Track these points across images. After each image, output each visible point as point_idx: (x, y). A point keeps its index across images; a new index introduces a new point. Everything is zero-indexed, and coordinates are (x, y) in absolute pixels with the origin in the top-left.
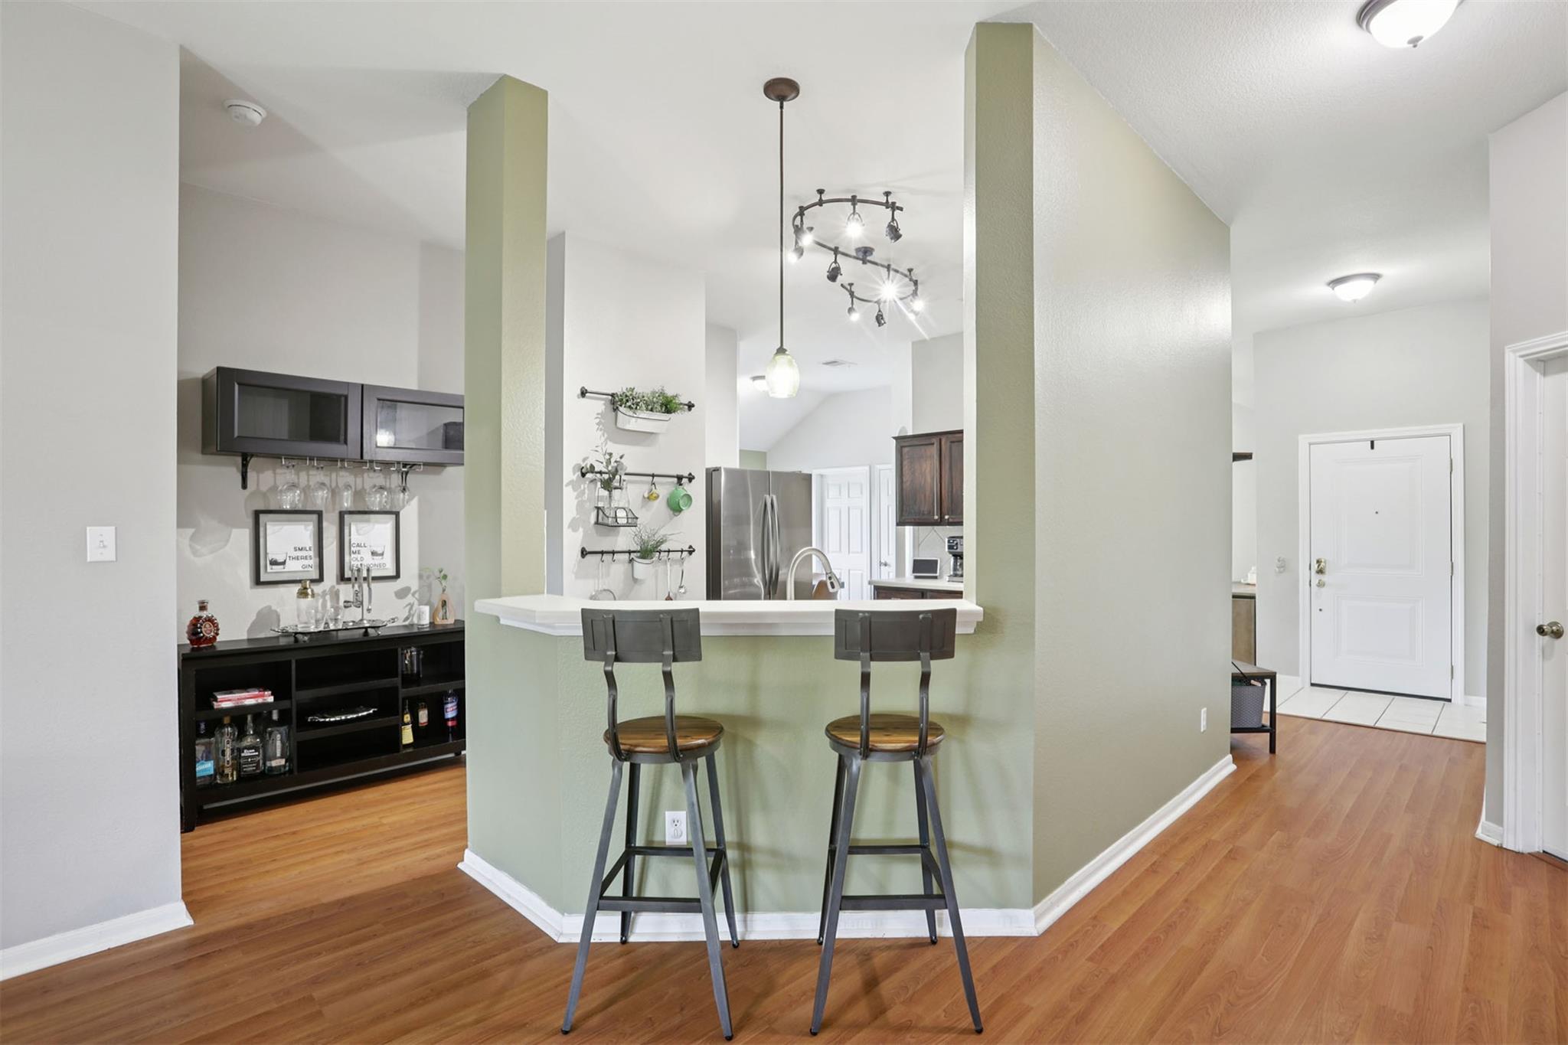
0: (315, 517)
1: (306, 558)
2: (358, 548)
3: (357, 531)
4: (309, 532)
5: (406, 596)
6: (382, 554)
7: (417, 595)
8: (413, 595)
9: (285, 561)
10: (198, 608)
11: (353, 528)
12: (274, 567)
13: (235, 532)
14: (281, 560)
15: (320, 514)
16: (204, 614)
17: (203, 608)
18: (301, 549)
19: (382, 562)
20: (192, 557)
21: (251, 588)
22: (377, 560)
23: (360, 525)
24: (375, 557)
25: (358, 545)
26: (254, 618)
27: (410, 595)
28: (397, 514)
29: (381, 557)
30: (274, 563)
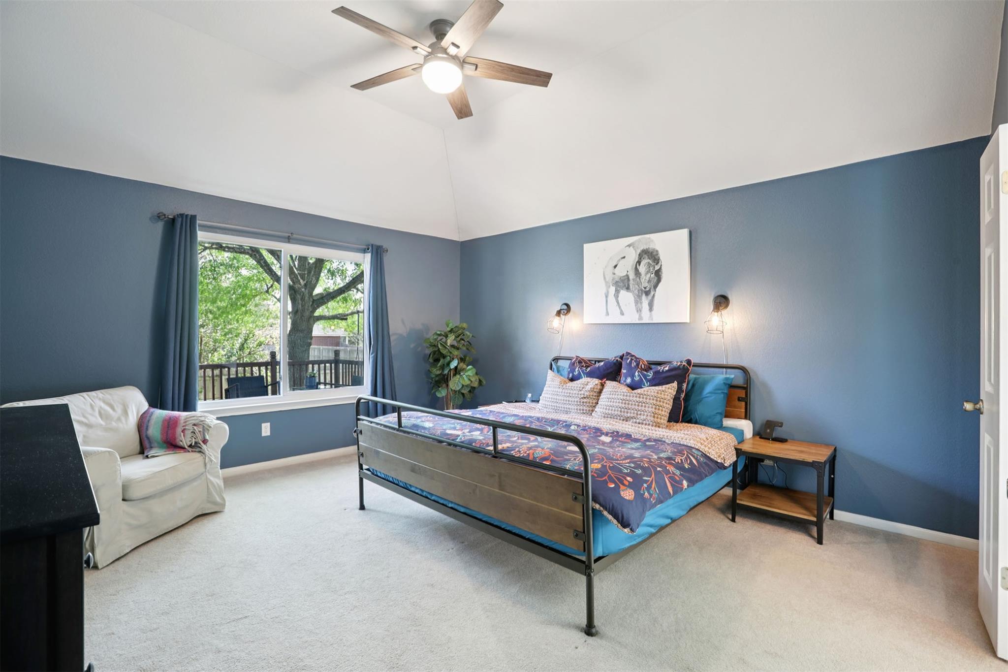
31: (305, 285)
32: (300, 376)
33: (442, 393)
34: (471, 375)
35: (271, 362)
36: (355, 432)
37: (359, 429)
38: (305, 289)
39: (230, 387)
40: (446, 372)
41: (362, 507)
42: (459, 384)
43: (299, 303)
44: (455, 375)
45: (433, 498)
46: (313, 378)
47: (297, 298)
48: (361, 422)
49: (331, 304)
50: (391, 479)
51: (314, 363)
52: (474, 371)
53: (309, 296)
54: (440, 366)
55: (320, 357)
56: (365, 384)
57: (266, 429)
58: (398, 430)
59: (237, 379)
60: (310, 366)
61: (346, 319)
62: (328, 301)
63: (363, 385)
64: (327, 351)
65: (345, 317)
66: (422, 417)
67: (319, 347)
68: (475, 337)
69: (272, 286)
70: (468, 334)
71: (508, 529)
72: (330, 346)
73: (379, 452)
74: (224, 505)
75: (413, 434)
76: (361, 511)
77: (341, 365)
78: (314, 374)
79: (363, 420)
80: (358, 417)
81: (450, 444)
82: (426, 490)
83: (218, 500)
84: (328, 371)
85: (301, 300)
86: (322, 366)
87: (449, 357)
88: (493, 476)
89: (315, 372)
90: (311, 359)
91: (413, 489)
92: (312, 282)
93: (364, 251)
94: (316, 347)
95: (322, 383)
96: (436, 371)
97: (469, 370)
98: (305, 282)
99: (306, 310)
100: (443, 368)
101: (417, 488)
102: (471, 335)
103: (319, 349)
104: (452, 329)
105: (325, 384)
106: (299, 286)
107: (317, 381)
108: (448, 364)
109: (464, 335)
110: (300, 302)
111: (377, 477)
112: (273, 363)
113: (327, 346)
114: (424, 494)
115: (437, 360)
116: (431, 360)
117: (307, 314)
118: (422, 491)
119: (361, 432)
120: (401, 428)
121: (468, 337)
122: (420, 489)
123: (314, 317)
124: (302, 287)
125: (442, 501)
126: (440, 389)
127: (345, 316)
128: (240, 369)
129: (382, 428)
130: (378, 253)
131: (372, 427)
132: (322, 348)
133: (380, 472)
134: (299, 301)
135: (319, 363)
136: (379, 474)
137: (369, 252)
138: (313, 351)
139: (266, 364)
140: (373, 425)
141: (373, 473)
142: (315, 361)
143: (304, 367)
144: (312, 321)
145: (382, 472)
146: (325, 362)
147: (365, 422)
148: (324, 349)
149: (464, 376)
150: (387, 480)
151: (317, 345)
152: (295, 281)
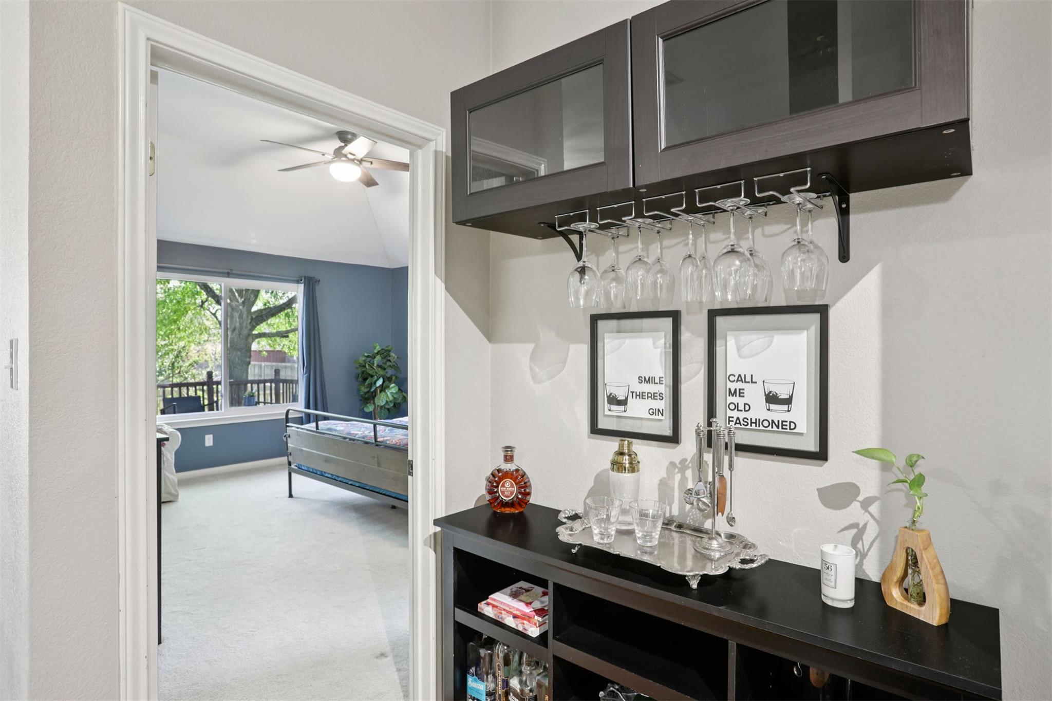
0: (668, 322)
1: (653, 396)
2: (739, 385)
3: (739, 350)
4: (659, 351)
5: (846, 505)
6: (788, 401)
7: (874, 508)
8: (866, 504)
9: (627, 399)
10: (502, 458)
11: (731, 342)
12: (614, 407)
13: (573, 347)
14: (621, 398)
15: (675, 316)
16: (510, 467)
17: (509, 458)
18: (648, 381)
19: (787, 417)
20: (532, 383)
21: (589, 437)
22: (778, 413)
23: (745, 337)
24: (772, 406)
25: (740, 379)
26: (592, 484)
27: (856, 506)
28: (822, 311)
29: (785, 407)
30: (613, 400)
31: (243, 302)
32: (238, 396)
33: (370, 408)
34: (394, 392)
35: (208, 382)
36: (285, 436)
37: (288, 433)
38: (244, 307)
39: (166, 406)
40: (373, 389)
41: (291, 496)
42: (384, 400)
43: (236, 321)
44: (381, 391)
45: (339, 479)
46: (252, 398)
47: (234, 315)
48: (290, 428)
49: (272, 320)
50: (311, 470)
51: (252, 382)
52: (397, 389)
53: (248, 313)
54: (369, 384)
55: (261, 376)
56: (299, 400)
57: (209, 440)
58: (316, 432)
59: (173, 399)
60: (249, 385)
61: (287, 337)
62: (268, 319)
63: (298, 401)
64: (270, 367)
65: (286, 335)
66: (338, 424)
67: (259, 363)
68: (400, 358)
69: (207, 300)
70: (394, 355)
71: (384, 493)
72: (274, 362)
73: (302, 450)
74: (177, 496)
75: (327, 434)
76: (290, 499)
77: (281, 384)
78: (253, 393)
79: (292, 427)
80: (288, 424)
81: (350, 439)
82: (335, 474)
83: (173, 491)
84: (268, 392)
85: (239, 318)
86: (261, 386)
87: (376, 377)
88: (374, 457)
89: (254, 391)
90: (250, 378)
91: (326, 475)
92: (251, 300)
93: (298, 282)
94: (257, 363)
95: (262, 402)
96: (364, 389)
97: (392, 387)
98: (243, 299)
99: (244, 329)
100: (370, 386)
101: (329, 474)
102: (396, 357)
103: (260, 367)
104: (379, 351)
105: (265, 403)
106: (237, 303)
107: (256, 400)
108: (375, 383)
109: (390, 356)
110: (238, 320)
111: (302, 471)
112: (210, 382)
113: (270, 362)
114: (334, 477)
115: (365, 379)
116: (360, 379)
117: (245, 332)
118: (332, 475)
119: (289, 436)
120: (318, 431)
121: (394, 358)
122: (331, 474)
123: (253, 335)
124: (240, 305)
125: (344, 481)
126: (368, 405)
127: (286, 333)
128: (176, 389)
129: (305, 431)
130: (311, 285)
131: (297, 431)
132: (263, 364)
133: (304, 466)
134: (236, 319)
135: (258, 382)
136: (303, 468)
137: (302, 283)
138: (253, 369)
139: (202, 384)
140: (299, 430)
141: (299, 468)
142: (253, 380)
143: (243, 387)
144: (250, 340)
145: (305, 465)
146: (265, 382)
147: (292, 428)
148: (266, 365)
149: (388, 393)
150: (309, 471)
151: (258, 361)
152: (232, 299)
